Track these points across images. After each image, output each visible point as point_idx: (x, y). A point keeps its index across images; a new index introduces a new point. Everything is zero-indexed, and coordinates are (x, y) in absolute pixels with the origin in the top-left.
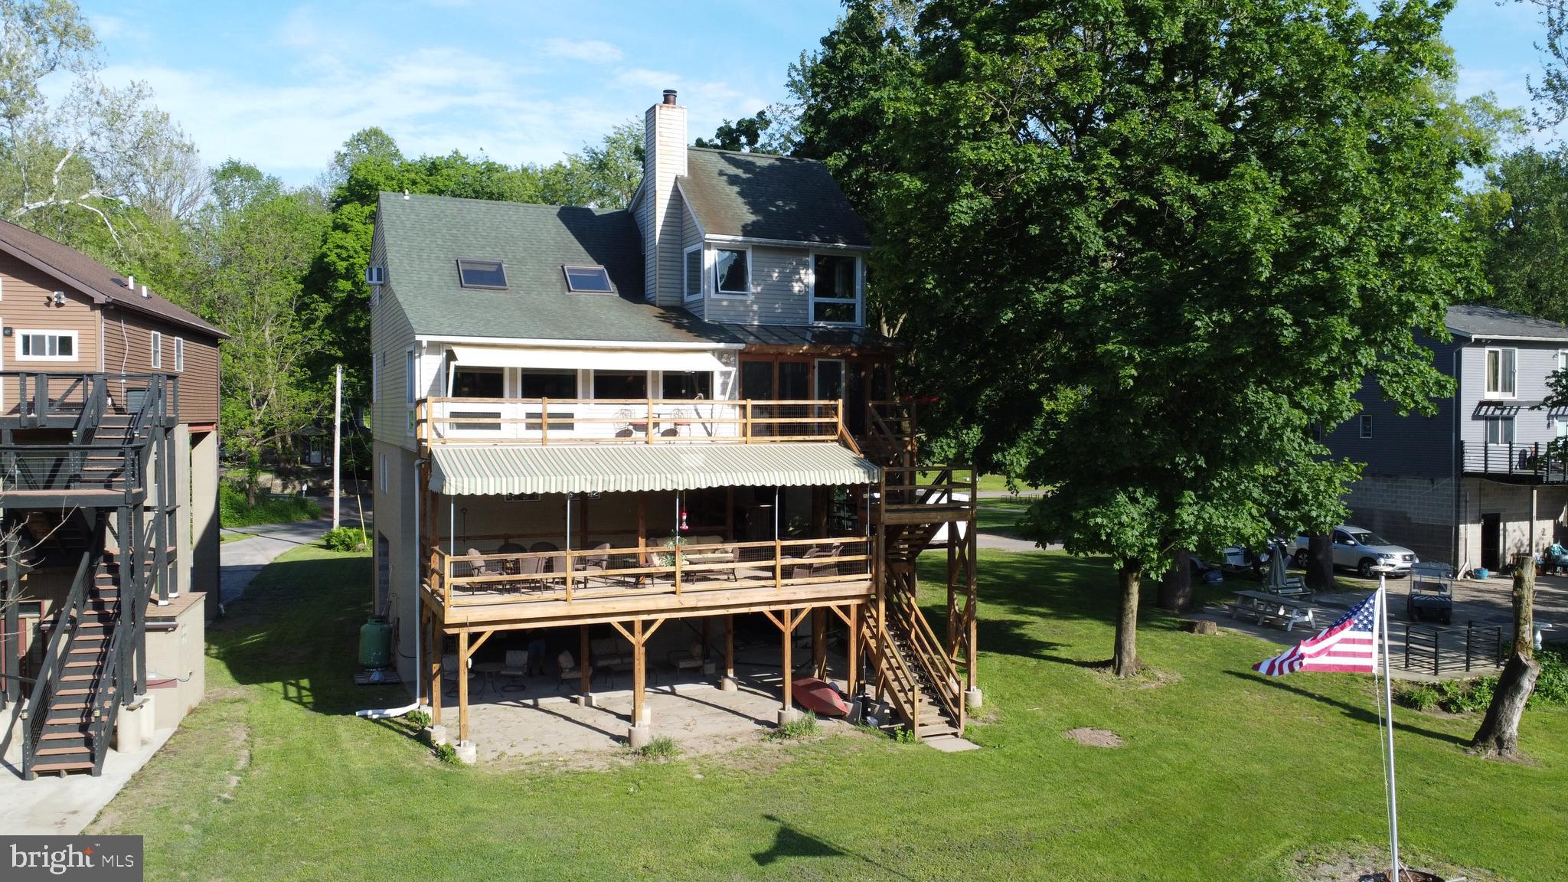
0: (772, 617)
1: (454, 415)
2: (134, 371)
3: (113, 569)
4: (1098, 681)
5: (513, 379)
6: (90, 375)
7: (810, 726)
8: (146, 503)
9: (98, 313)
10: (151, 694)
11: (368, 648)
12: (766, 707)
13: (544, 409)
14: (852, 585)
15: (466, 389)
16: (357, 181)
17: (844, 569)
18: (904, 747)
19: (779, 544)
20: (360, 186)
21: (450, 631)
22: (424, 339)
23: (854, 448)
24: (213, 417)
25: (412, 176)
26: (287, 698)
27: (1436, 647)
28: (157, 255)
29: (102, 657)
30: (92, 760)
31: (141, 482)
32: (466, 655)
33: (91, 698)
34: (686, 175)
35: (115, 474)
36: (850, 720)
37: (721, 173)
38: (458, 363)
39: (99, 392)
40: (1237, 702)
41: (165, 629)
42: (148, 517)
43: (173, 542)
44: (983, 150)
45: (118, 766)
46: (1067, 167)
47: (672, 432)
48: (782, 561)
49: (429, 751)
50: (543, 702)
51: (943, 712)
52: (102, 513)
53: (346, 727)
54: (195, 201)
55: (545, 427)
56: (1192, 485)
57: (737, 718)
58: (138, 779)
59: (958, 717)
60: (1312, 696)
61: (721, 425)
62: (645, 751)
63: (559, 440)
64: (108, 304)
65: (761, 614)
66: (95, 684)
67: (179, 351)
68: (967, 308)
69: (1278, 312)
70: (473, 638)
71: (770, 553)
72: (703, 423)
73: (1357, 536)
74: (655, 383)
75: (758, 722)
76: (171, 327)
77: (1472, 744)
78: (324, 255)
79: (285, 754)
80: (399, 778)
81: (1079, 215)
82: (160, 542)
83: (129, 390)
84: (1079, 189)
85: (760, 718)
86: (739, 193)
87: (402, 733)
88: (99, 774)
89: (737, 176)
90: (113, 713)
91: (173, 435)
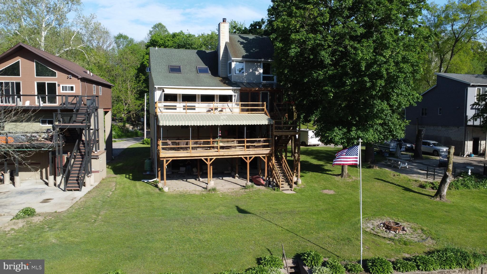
0: (244, 159)
1: (165, 106)
2: (89, 95)
3: (84, 144)
4: (336, 179)
5: (180, 97)
6: (78, 96)
7: (252, 186)
8: (91, 128)
9: (79, 80)
10: (93, 174)
11: (147, 166)
12: (243, 182)
13: (186, 104)
14: (265, 151)
15: (169, 100)
16: (153, 40)
17: (264, 147)
18: (278, 192)
19: (246, 140)
20: (153, 42)
21: (161, 159)
22: (157, 87)
23: (268, 115)
24: (110, 107)
25: (168, 38)
26: (126, 177)
27: (434, 172)
28: (99, 62)
29: (81, 164)
30: (79, 188)
31: (90, 122)
32: (165, 165)
33: (79, 174)
34: (229, 41)
35: (84, 120)
36: (265, 186)
37: (239, 41)
38: (164, 93)
39: (80, 100)
40: (372, 185)
41: (96, 159)
42: (91, 131)
43: (98, 137)
44: (297, 36)
45: (85, 190)
46: (319, 40)
47: (222, 111)
48: (246, 144)
49: (157, 189)
50: (188, 180)
51: (289, 185)
52: (81, 130)
53: (138, 184)
54: (110, 45)
55: (186, 109)
56: (355, 125)
57: (236, 185)
58: (89, 192)
59: (292, 185)
60: (395, 184)
61: (235, 109)
62: (209, 190)
63: (190, 113)
64: (82, 78)
65: (241, 158)
66: (79, 170)
67: (100, 90)
68: (297, 78)
69: (366, 79)
70: (167, 161)
71: (243, 142)
72: (230, 108)
73: (433, 144)
74: (217, 98)
75: (241, 186)
76: (98, 84)
77: (433, 197)
78: (143, 62)
79: (123, 188)
80: (149, 194)
81: (323, 53)
82: (95, 137)
83: (87, 100)
84: (322, 46)
85: (242, 185)
86: (242, 47)
87: (151, 185)
88: (81, 191)
89: (243, 42)
90: (84, 177)
91: (98, 111)
